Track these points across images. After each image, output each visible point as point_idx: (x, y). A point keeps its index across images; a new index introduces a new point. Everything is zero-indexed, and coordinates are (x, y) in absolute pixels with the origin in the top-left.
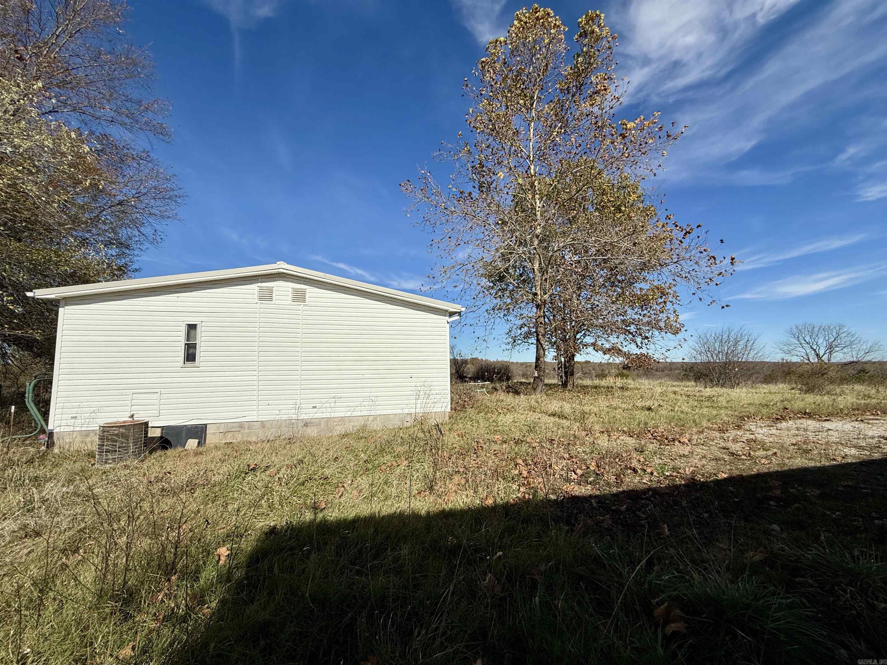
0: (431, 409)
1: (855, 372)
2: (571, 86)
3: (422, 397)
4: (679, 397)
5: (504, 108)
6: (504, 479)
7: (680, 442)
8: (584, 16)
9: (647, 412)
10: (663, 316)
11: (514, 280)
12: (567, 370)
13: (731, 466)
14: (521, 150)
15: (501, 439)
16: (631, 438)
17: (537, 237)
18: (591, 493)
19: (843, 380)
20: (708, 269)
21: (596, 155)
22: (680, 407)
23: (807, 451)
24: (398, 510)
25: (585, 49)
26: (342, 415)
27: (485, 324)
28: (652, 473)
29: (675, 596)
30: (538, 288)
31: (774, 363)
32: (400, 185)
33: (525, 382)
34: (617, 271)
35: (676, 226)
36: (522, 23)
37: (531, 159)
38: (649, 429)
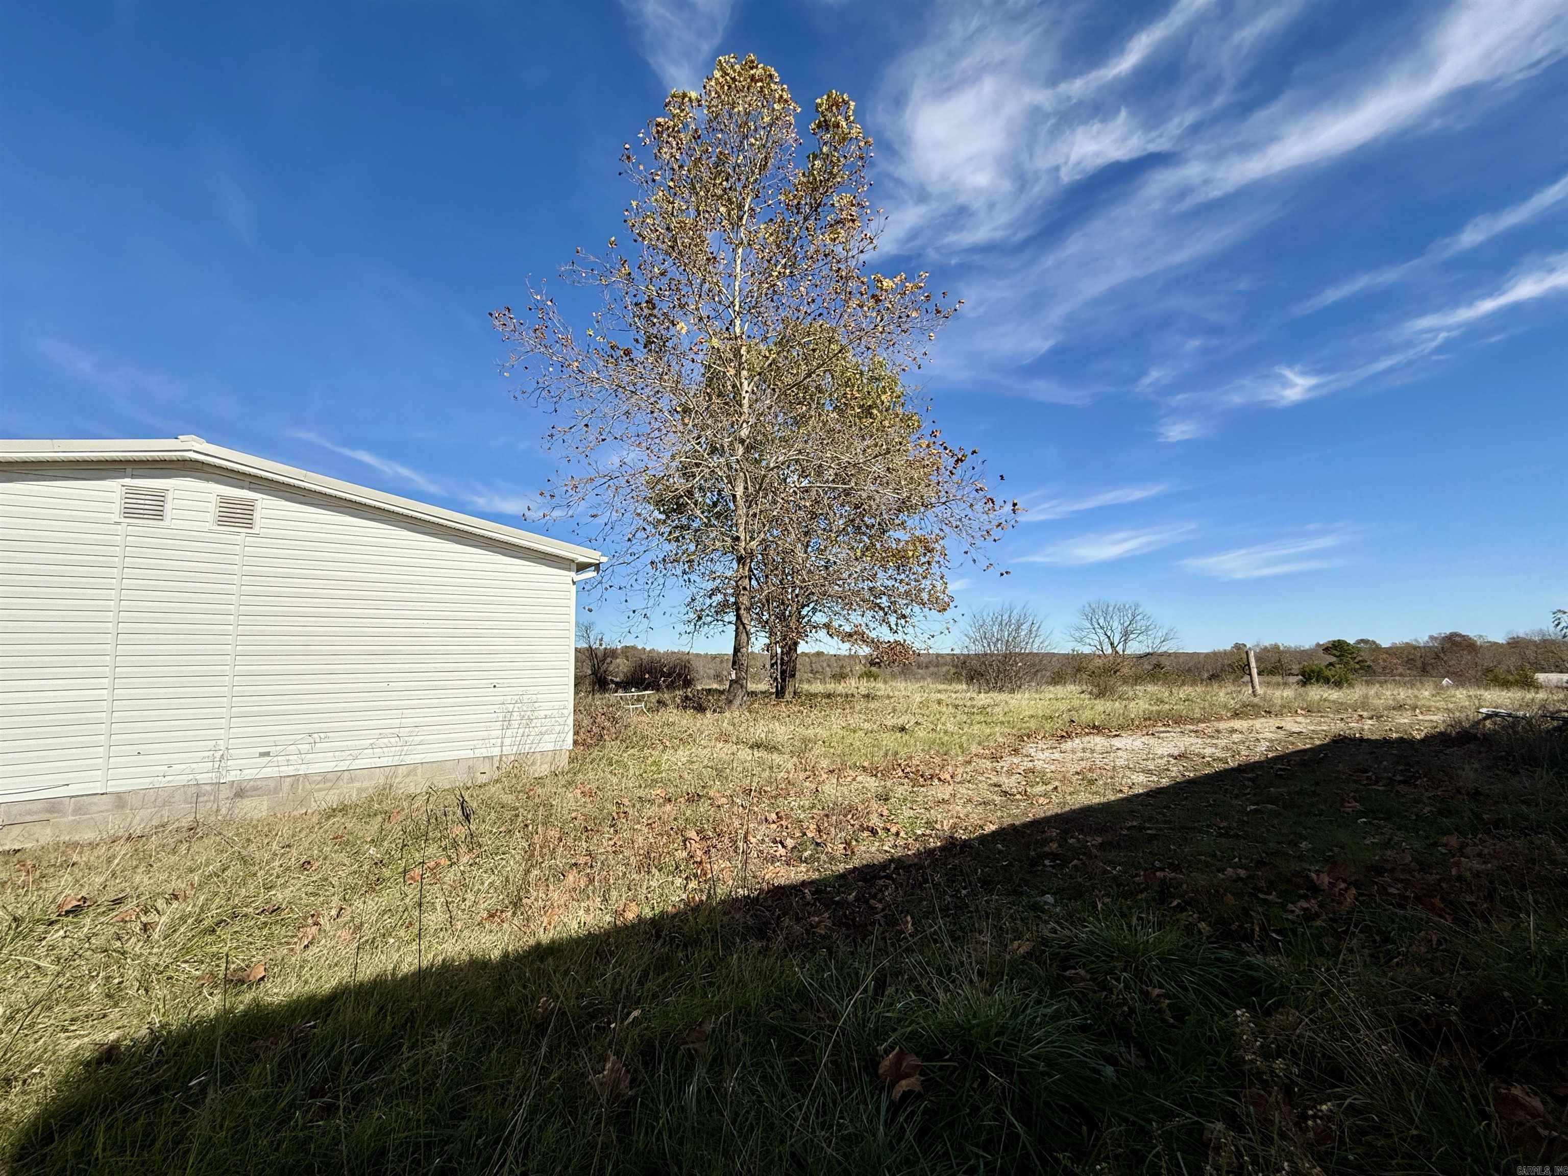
0: (534, 746)
1: (1150, 668)
2: (803, 202)
3: (515, 724)
4: (945, 709)
5: (692, 211)
6: (660, 871)
7: (940, 779)
8: (825, 97)
9: (899, 735)
10: (926, 584)
11: (703, 513)
12: (784, 667)
13: (1002, 811)
14: (720, 291)
15: (663, 795)
16: (874, 778)
17: (742, 441)
18: (806, 877)
19: (1138, 679)
20: (985, 517)
21: (837, 319)
22: (944, 724)
23: (1092, 782)
24: (440, 958)
25: (825, 149)
26: (330, 766)
27: (647, 587)
28: (898, 834)
29: (910, 1033)
30: (741, 529)
31: (1064, 655)
32: (491, 315)
33: (716, 689)
34: (864, 510)
35: (945, 448)
36: (728, 78)
37: (737, 308)
38: (899, 761)
